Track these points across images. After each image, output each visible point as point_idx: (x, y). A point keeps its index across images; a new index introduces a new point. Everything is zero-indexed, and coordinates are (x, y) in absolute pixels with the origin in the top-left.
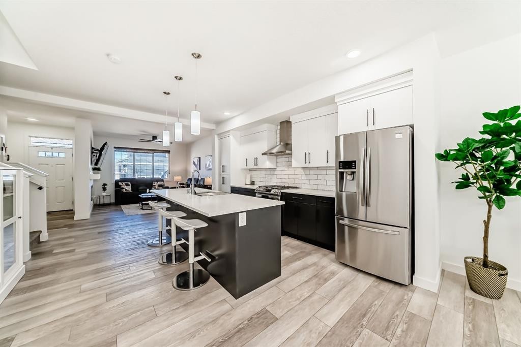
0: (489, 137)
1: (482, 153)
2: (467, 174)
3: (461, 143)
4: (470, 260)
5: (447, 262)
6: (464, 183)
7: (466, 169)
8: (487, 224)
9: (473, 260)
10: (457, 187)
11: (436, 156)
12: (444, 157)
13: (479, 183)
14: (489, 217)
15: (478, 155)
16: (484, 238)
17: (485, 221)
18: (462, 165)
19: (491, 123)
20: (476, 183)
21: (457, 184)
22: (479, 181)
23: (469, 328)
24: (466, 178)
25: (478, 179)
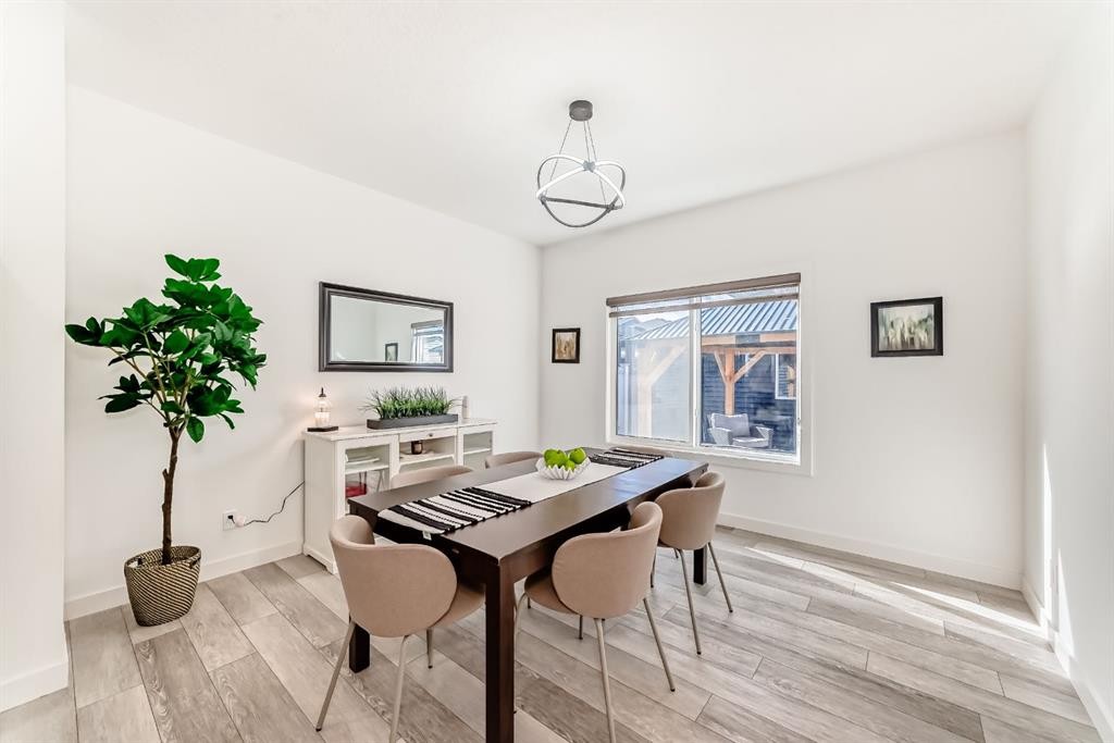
0: (178, 306)
1: (168, 334)
2: (133, 376)
3: (130, 307)
4: (134, 565)
5: (77, 598)
6: (126, 397)
7: (135, 367)
8: (169, 477)
9: (140, 562)
10: (110, 408)
11: (67, 330)
12: (87, 334)
13: (158, 395)
14: (173, 462)
15: (159, 337)
16: (163, 506)
17: (165, 471)
18: (126, 357)
19: (179, 278)
20: (151, 396)
21: (111, 400)
22: (160, 392)
23: (161, 699)
24: (129, 385)
25: (158, 388)
